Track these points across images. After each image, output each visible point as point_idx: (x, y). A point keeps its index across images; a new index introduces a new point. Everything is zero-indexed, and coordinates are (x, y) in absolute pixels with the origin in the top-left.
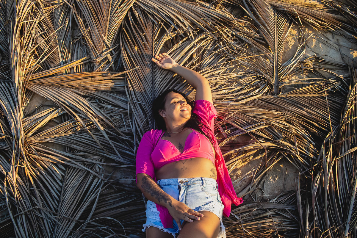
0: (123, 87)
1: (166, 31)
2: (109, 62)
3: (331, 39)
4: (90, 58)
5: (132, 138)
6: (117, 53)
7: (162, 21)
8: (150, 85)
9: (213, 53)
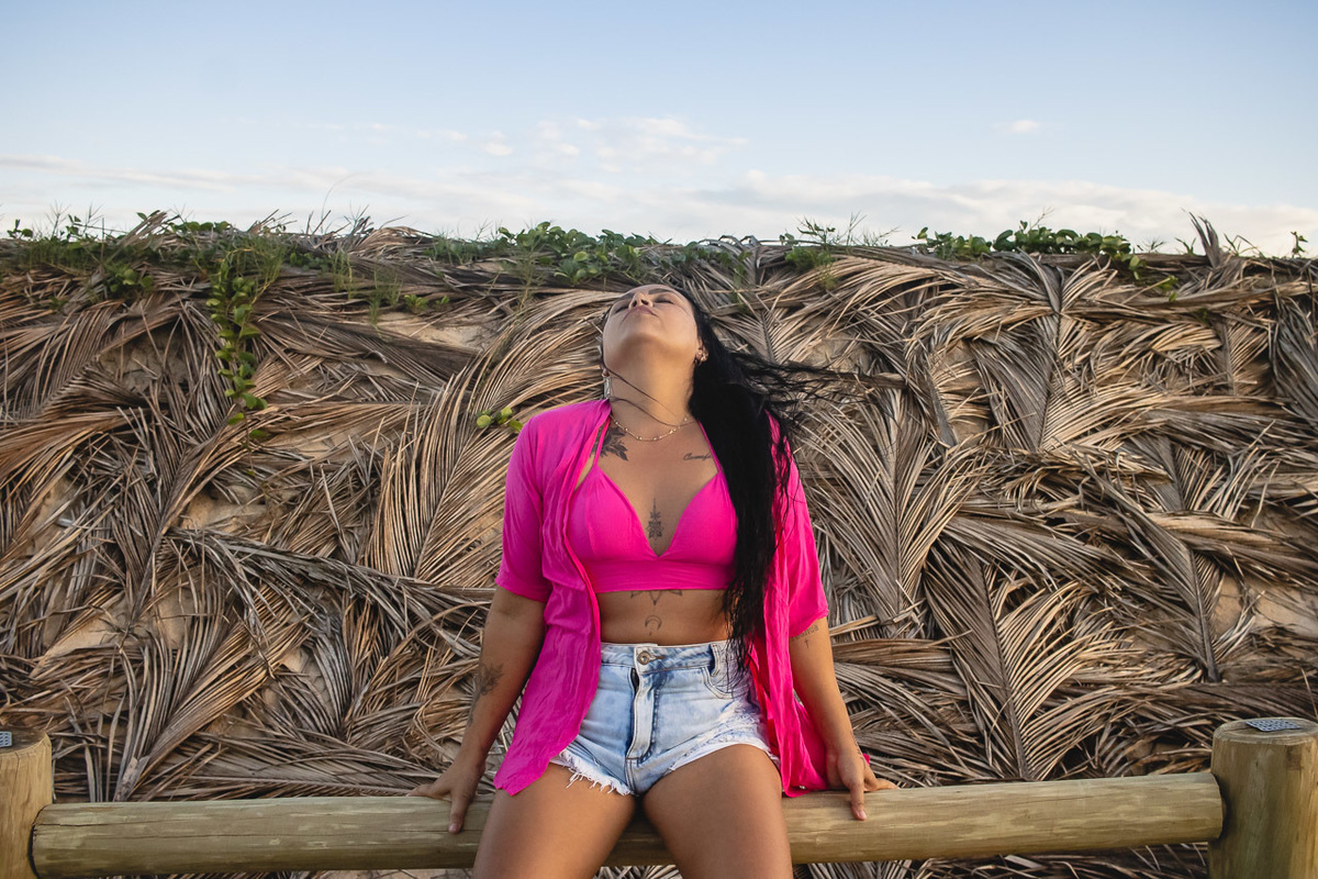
0: (951, 663)
1: (1004, 576)
2: (914, 625)
3: (1299, 600)
4: (878, 619)
5: (981, 740)
6: (925, 611)
7: (997, 561)
8: (997, 658)
9: (1089, 615)
